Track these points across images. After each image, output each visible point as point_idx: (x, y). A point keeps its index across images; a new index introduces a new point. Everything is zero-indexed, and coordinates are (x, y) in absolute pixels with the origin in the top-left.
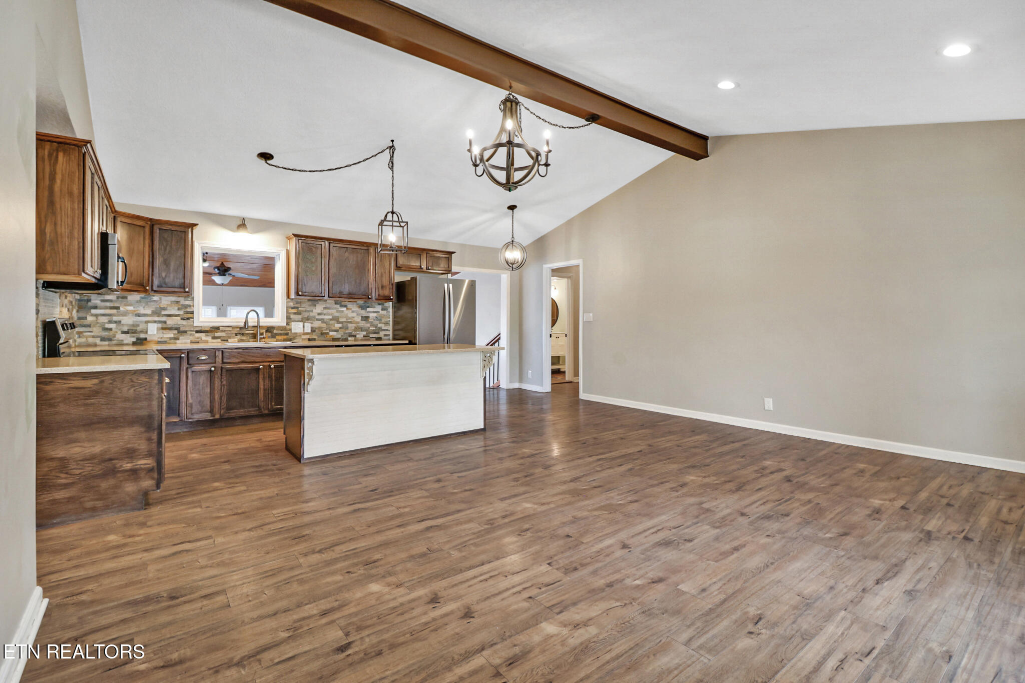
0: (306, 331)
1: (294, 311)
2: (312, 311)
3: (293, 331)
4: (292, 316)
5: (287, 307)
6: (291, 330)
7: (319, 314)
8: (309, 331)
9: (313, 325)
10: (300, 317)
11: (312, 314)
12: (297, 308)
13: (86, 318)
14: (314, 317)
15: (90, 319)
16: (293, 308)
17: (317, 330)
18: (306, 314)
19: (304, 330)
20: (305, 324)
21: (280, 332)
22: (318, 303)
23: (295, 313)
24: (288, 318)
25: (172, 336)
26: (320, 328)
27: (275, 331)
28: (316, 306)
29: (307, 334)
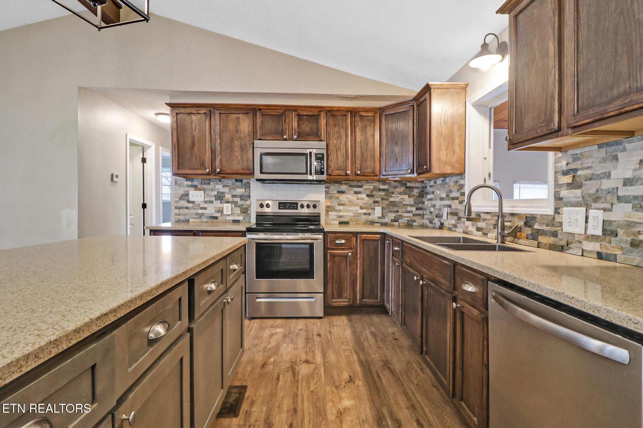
0: (590, 232)
1: (568, 179)
2: (608, 175)
3: (566, 228)
4: (564, 193)
5: (556, 172)
6: (561, 224)
7: (627, 182)
8: (599, 232)
9: (610, 216)
10: (578, 192)
11: (606, 184)
12: (575, 170)
13: (423, 203)
14: (613, 191)
15: (426, 203)
16: (565, 173)
17: (621, 232)
18: (591, 187)
19: (586, 229)
20: (592, 212)
21: (545, 228)
22: (624, 150)
23: (571, 186)
24: (558, 198)
25: (454, 222)
26: (629, 225)
27: (536, 226)
28: (616, 158)
29: (594, 238)
